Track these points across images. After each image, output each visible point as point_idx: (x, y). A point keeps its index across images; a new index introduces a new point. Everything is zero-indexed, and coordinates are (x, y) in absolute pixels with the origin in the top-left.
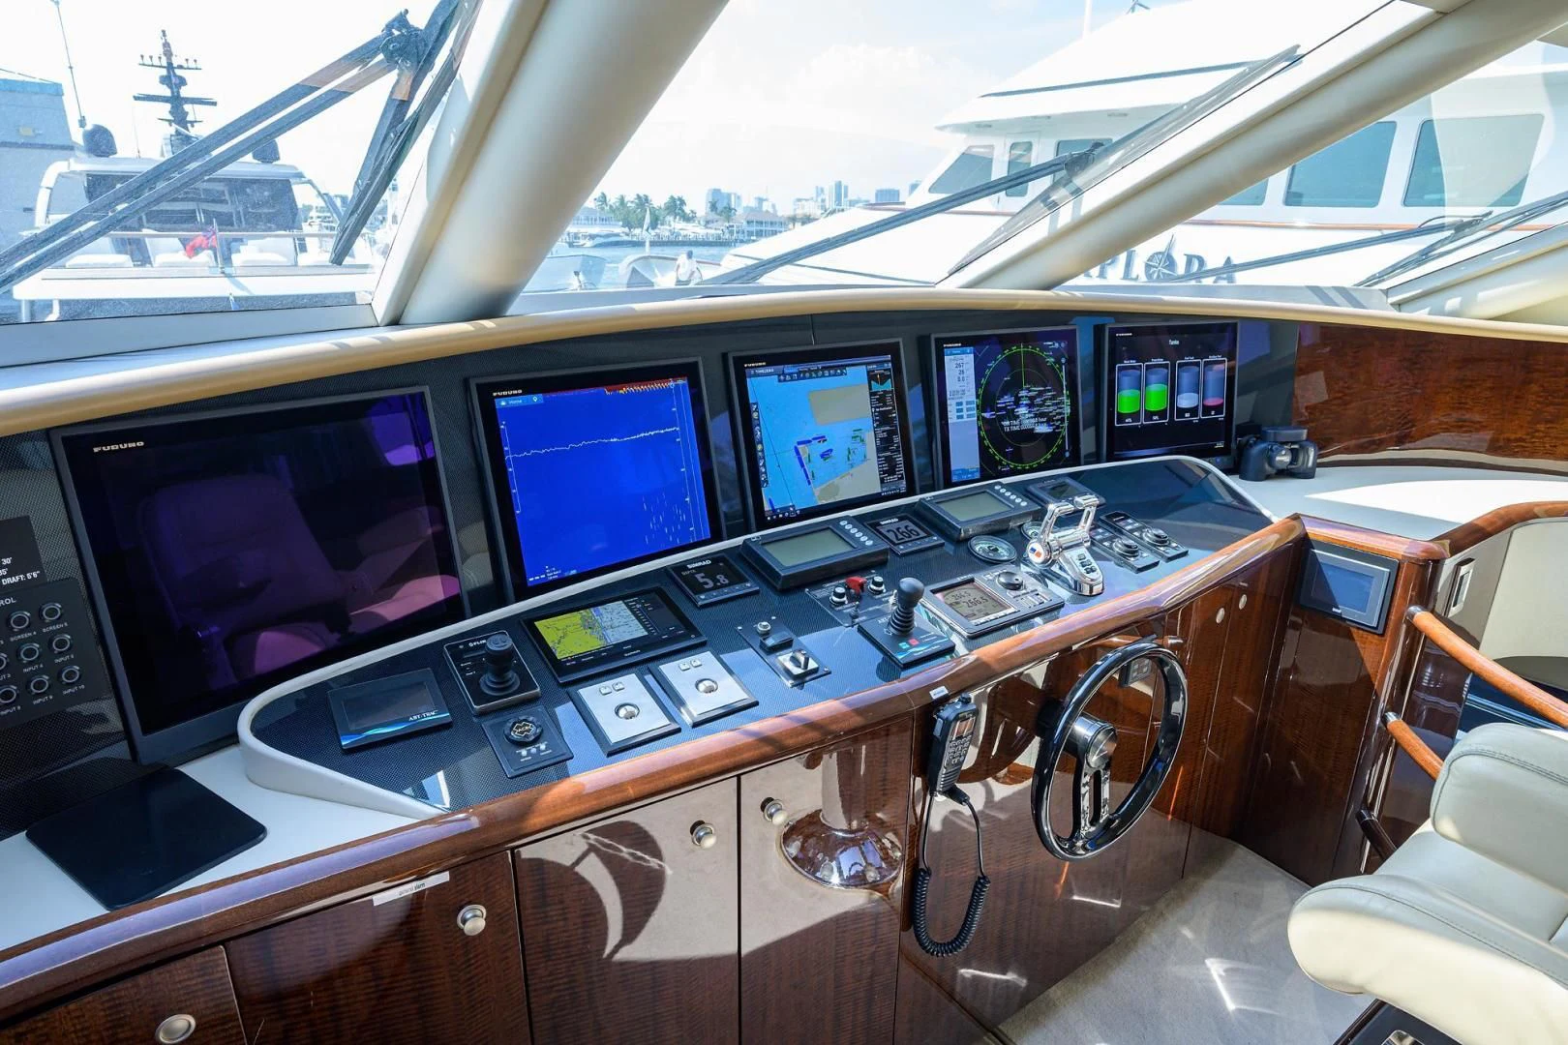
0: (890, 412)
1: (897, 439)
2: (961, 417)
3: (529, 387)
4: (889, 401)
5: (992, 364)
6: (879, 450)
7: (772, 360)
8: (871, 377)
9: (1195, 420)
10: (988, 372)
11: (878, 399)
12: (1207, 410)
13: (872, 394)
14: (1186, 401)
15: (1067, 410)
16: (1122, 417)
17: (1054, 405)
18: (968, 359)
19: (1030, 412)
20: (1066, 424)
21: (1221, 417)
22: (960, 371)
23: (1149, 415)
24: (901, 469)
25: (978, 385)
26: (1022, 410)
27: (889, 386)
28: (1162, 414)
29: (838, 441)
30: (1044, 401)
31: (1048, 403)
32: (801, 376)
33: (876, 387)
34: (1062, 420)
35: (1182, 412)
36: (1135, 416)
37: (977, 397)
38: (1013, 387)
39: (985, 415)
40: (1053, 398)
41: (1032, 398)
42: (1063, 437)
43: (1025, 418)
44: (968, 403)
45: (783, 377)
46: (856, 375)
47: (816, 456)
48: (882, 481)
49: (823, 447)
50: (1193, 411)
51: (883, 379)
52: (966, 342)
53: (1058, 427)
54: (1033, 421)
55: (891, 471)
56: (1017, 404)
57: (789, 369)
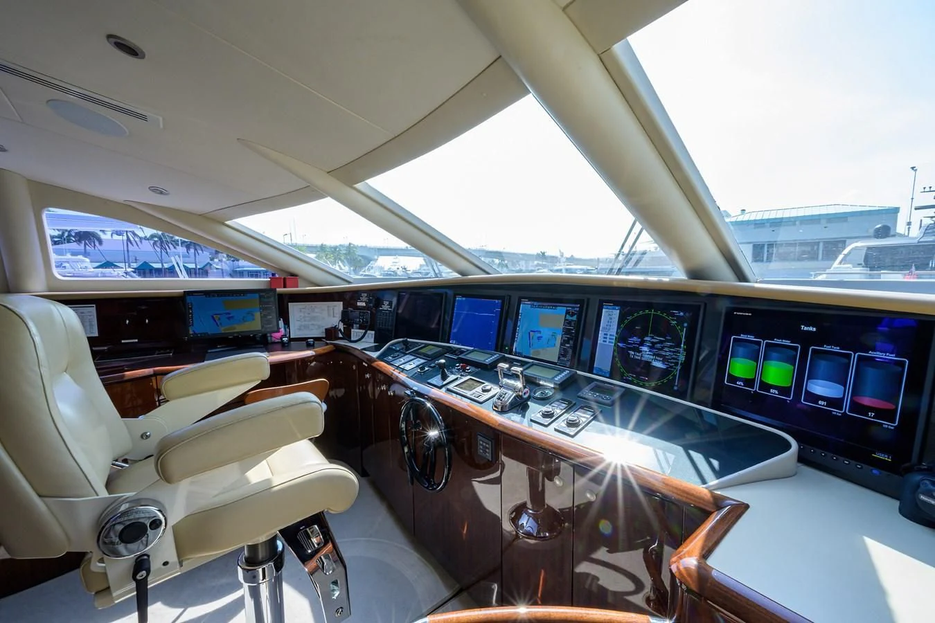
0: (572, 330)
1: (571, 342)
2: (605, 341)
3: (465, 296)
4: (573, 324)
5: (630, 318)
6: (562, 344)
7: (530, 299)
8: (567, 312)
9: (836, 412)
10: (626, 322)
11: (567, 322)
12: (860, 408)
13: (565, 320)
14: (821, 388)
15: (682, 358)
16: (733, 379)
17: (670, 351)
18: (616, 313)
19: (650, 351)
20: (679, 367)
21: (889, 425)
22: (610, 319)
23: (766, 386)
24: (569, 355)
25: (619, 327)
26: (645, 349)
27: (575, 318)
28: (784, 390)
29: (546, 333)
30: (663, 347)
31: (666, 349)
32: (539, 307)
33: (568, 317)
34: (676, 364)
35: (813, 397)
36: (749, 382)
37: (617, 333)
38: (642, 335)
39: (619, 344)
40: (671, 347)
41: (652, 343)
42: (675, 376)
43: (646, 353)
44: (611, 335)
45: (532, 306)
46: (561, 311)
47: (535, 338)
48: (559, 358)
49: (539, 335)
50: (835, 402)
51: (573, 315)
52: (616, 303)
53: (671, 367)
54: (652, 357)
55: (564, 356)
56: (642, 344)
57: (536, 303)
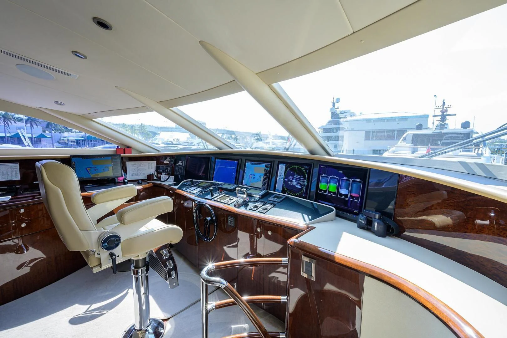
0: (267, 174)
1: (267, 179)
2: (280, 178)
3: (220, 159)
4: (268, 172)
5: (289, 169)
6: (263, 180)
7: (250, 161)
8: (266, 166)
9: (346, 199)
10: (288, 170)
12: (352, 197)
13: (265, 170)
14: (343, 191)
15: (306, 184)
16: (321, 190)
17: (302, 181)
18: (284, 167)
19: (296, 182)
20: (305, 187)
21: (358, 201)
22: (282, 168)
23: (329, 192)
24: (266, 185)
25: (285, 172)
26: (294, 181)
27: (268, 169)
28: (334, 193)
29: (257, 176)
30: (300, 180)
31: (301, 181)
32: (254, 164)
33: (266, 169)
35: (341, 195)
36: (325, 191)
37: (284, 175)
38: (293, 175)
39: (285, 179)
40: (302, 180)
41: (297, 178)
42: (304, 191)
43: (294, 183)
44: (282, 176)
45: (251, 164)
46: (263, 166)
47: (252, 178)
48: (262, 186)
49: (254, 176)
50: (346, 196)
51: (268, 167)
52: (284, 163)
53: (302, 187)
54: (296, 184)
55: (264, 185)
56: (293, 179)
57: (253, 163)
